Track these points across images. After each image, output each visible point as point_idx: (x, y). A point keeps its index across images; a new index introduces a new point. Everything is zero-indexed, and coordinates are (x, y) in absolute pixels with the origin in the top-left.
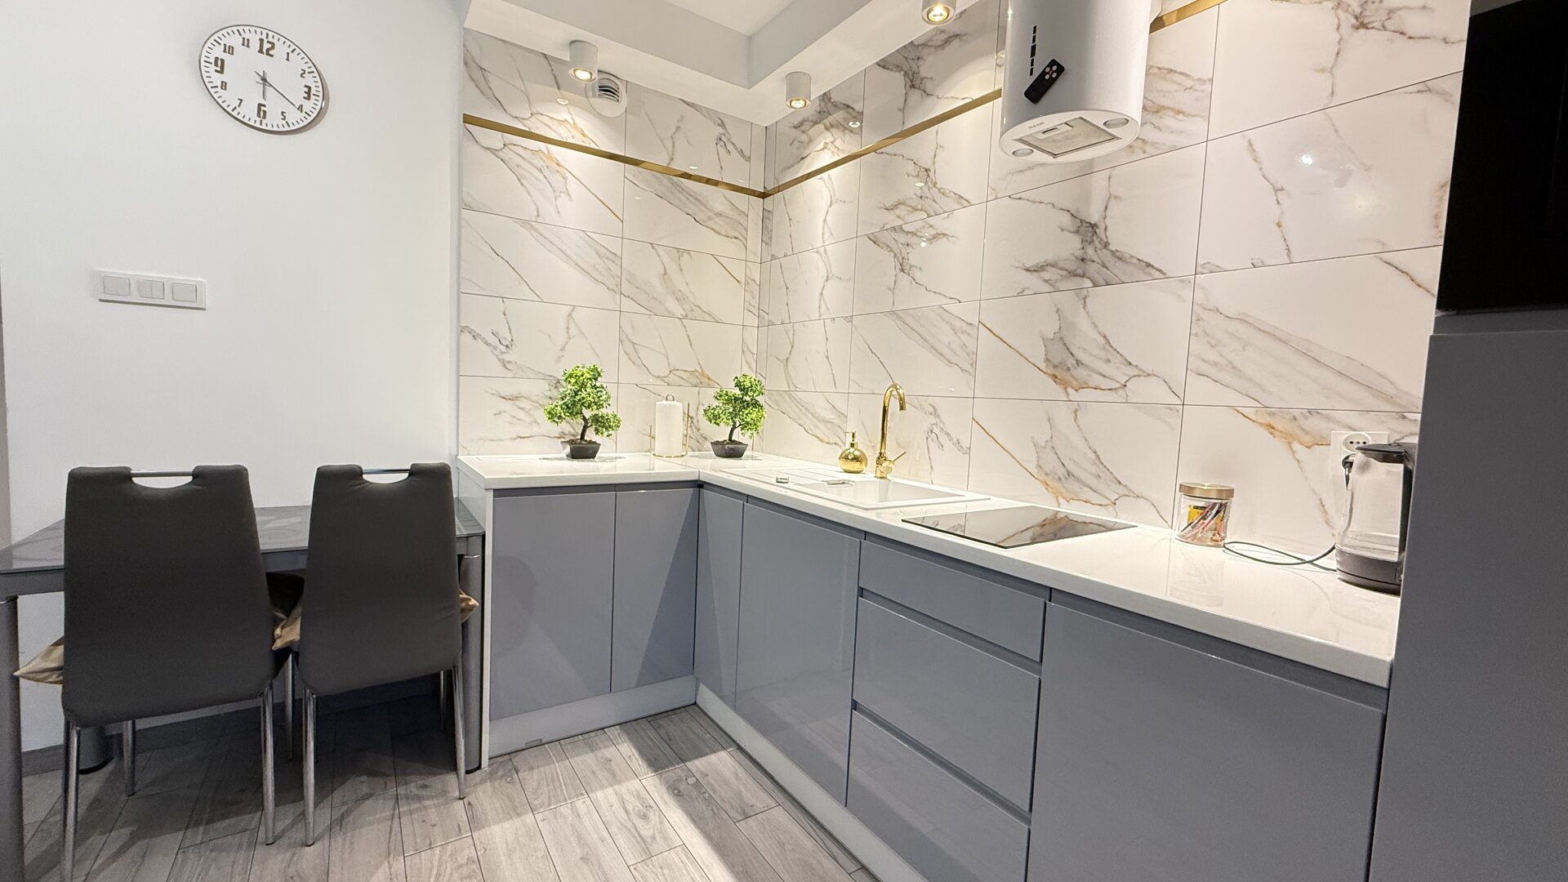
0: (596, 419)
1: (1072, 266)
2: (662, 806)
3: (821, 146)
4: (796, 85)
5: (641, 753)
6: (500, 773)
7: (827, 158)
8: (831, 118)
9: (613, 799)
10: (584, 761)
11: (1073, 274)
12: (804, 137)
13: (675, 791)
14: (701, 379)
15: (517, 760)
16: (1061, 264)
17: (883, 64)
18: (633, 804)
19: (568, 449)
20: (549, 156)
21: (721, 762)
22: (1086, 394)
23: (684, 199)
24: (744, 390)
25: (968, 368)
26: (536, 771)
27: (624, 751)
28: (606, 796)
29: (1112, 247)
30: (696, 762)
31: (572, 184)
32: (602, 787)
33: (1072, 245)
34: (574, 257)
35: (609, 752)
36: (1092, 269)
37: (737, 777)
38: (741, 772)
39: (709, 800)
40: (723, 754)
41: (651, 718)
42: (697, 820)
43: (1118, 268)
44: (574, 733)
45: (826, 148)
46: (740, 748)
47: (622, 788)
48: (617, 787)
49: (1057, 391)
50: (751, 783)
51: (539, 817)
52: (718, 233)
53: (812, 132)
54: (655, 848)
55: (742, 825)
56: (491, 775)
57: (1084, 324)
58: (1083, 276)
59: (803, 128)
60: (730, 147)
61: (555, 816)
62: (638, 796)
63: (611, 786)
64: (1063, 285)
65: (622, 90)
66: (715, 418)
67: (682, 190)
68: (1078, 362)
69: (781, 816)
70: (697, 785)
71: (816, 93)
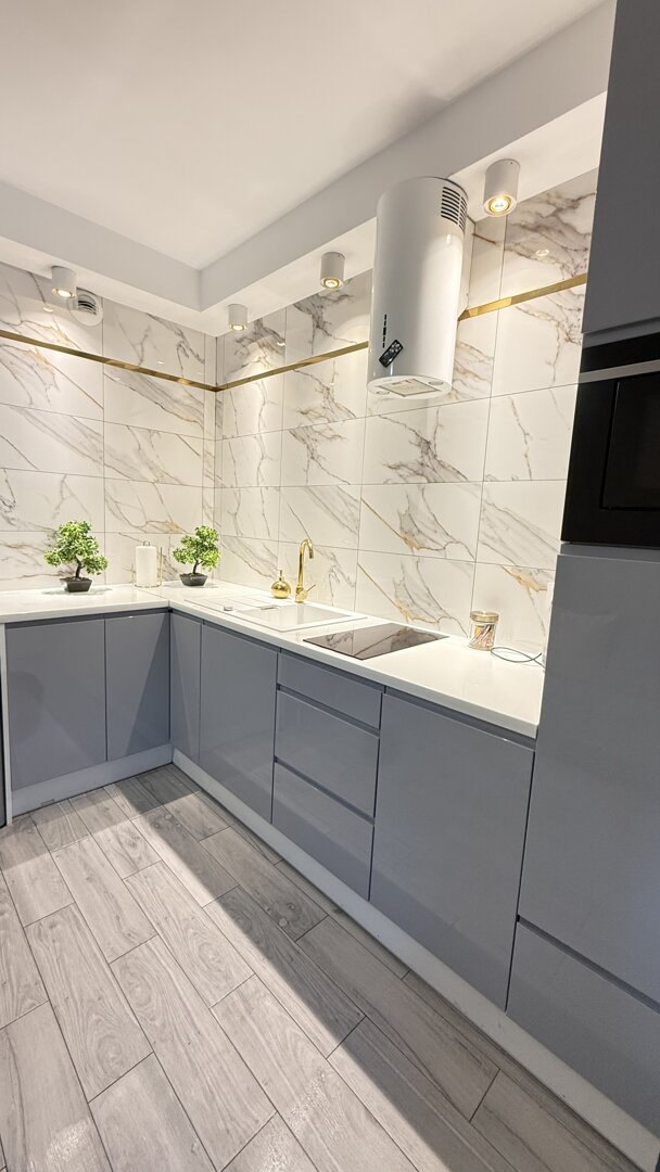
0: (87, 562)
1: (416, 468)
2: (147, 836)
3: (256, 359)
4: (235, 313)
5: (131, 802)
6: (21, 828)
7: (260, 370)
8: (263, 339)
9: (110, 835)
10: (89, 811)
11: (417, 473)
12: (243, 350)
13: (156, 826)
14: (171, 528)
15: (35, 816)
16: (410, 466)
17: (298, 306)
18: (125, 837)
19: (66, 585)
20: (38, 355)
21: (190, 802)
22: (423, 552)
23: (153, 392)
24: (203, 538)
25: (354, 529)
26: (50, 823)
27: (119, 801)
28: (105, 834)
29: (438, 458)
30: (172, 803)
31: (60, 380)
32: (102, 828)
33: (415, 454)
34: (64, 436)
35: (107, 803)
36: (428, 471)
37: (201, 812)
38: (204, 808)
39: (181, 829)
40: (191, 796)
41: (138, 776)
42: (171, 843)
43: (442, 472)
44: (80, 792)
45: (260, 361)
46: (203, 791)
47: (117, 828)
48: (113, 827)
49: (406, 549)
50: (211, 815)
51: (54, 855)
52: (182, 418)
53: (249, 347)
54: (140, 866)
55: (203, 843)
56: (15, 829)
57: (422, 506)
58: (422, 475)
59: (243, 343)
60: (189, 353)
61: (66, 852)
62: (130, 832)
63: (108, 826)
64: (411, 480)
65: (98, 305)
66: (182, 559)
67: (152, 385)
68: (419, 531)
69: (230, 834)
70: (172, 819)
71: (251, 319)
